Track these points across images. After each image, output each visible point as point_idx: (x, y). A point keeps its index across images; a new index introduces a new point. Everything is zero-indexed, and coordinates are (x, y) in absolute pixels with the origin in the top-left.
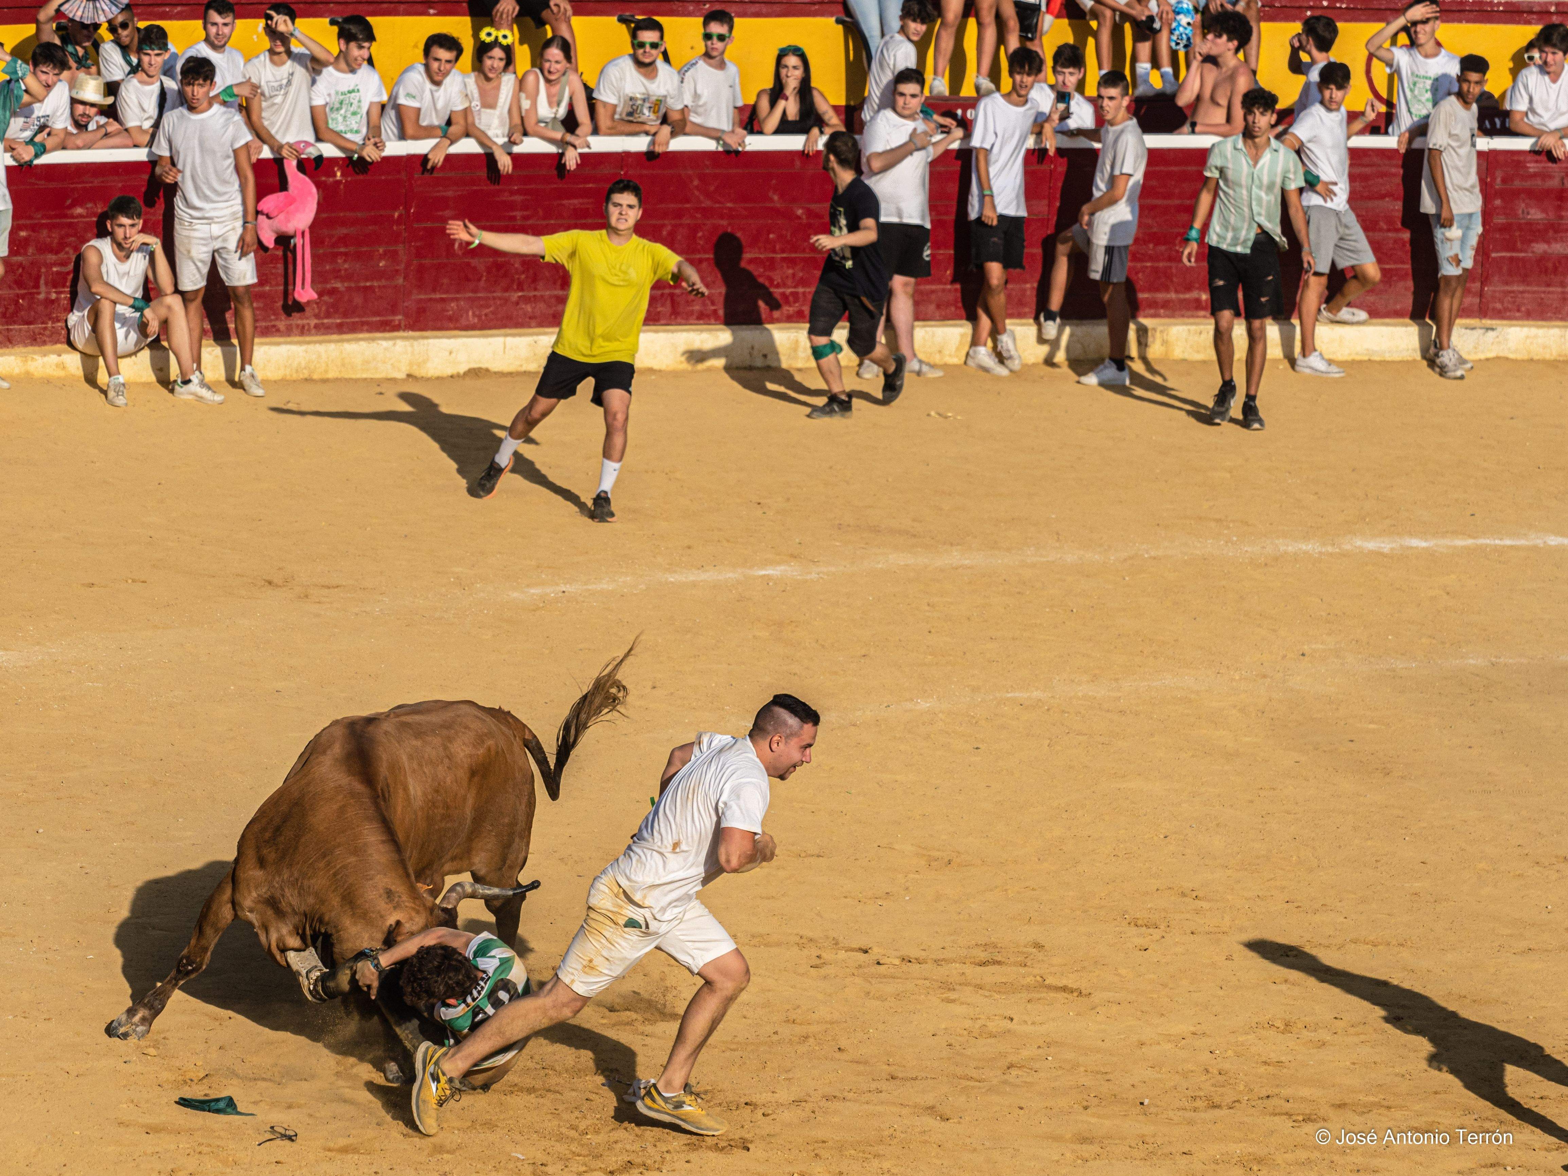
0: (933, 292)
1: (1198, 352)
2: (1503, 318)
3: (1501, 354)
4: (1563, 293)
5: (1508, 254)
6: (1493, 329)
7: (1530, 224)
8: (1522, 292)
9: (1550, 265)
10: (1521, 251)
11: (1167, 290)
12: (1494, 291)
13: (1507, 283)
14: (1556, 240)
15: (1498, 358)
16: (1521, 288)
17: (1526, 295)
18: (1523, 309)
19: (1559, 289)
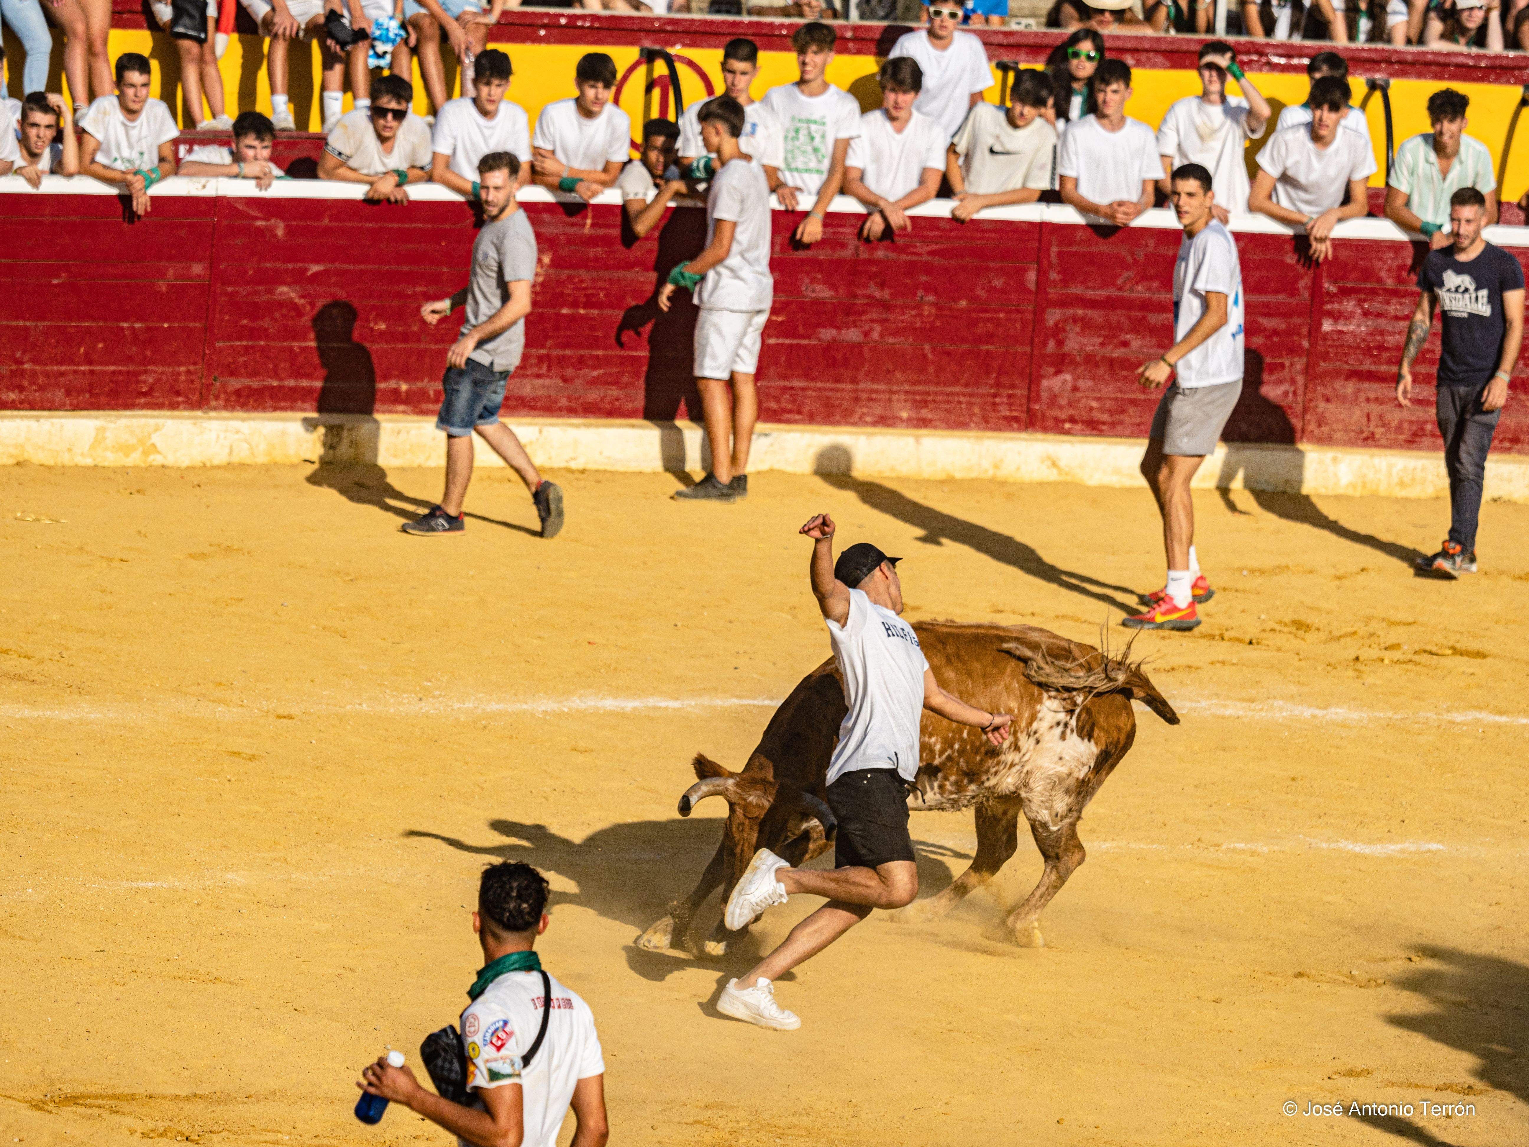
0: (62, 374)
1: (395, 456)
3: (777, 466)
4: (855, 391)
5: (787, 341)
6: (766, 435)
7: (815, 302)
8: (803, 389)
9: (839, 356)
10: (802, 337)
12: (768, 387)
14: (847, 325)
15: (772, 471)
17: (809, 393)
18: (806, 409)
19: (851, 387)
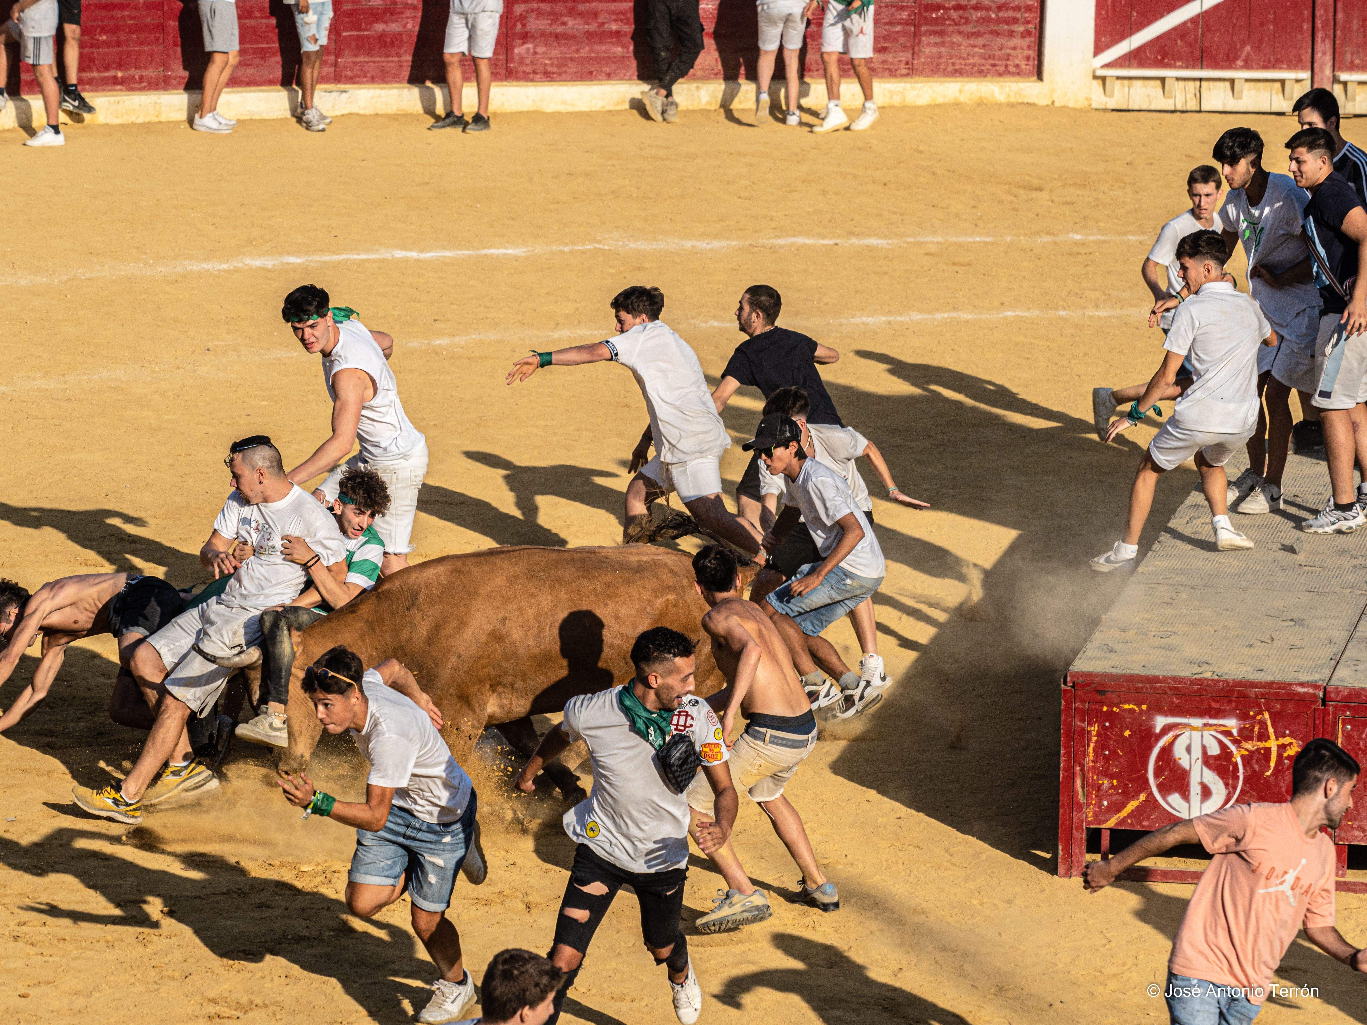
2: (354, 83)
11: (91, 70)
13: (355, 56)
16: (367, 59)
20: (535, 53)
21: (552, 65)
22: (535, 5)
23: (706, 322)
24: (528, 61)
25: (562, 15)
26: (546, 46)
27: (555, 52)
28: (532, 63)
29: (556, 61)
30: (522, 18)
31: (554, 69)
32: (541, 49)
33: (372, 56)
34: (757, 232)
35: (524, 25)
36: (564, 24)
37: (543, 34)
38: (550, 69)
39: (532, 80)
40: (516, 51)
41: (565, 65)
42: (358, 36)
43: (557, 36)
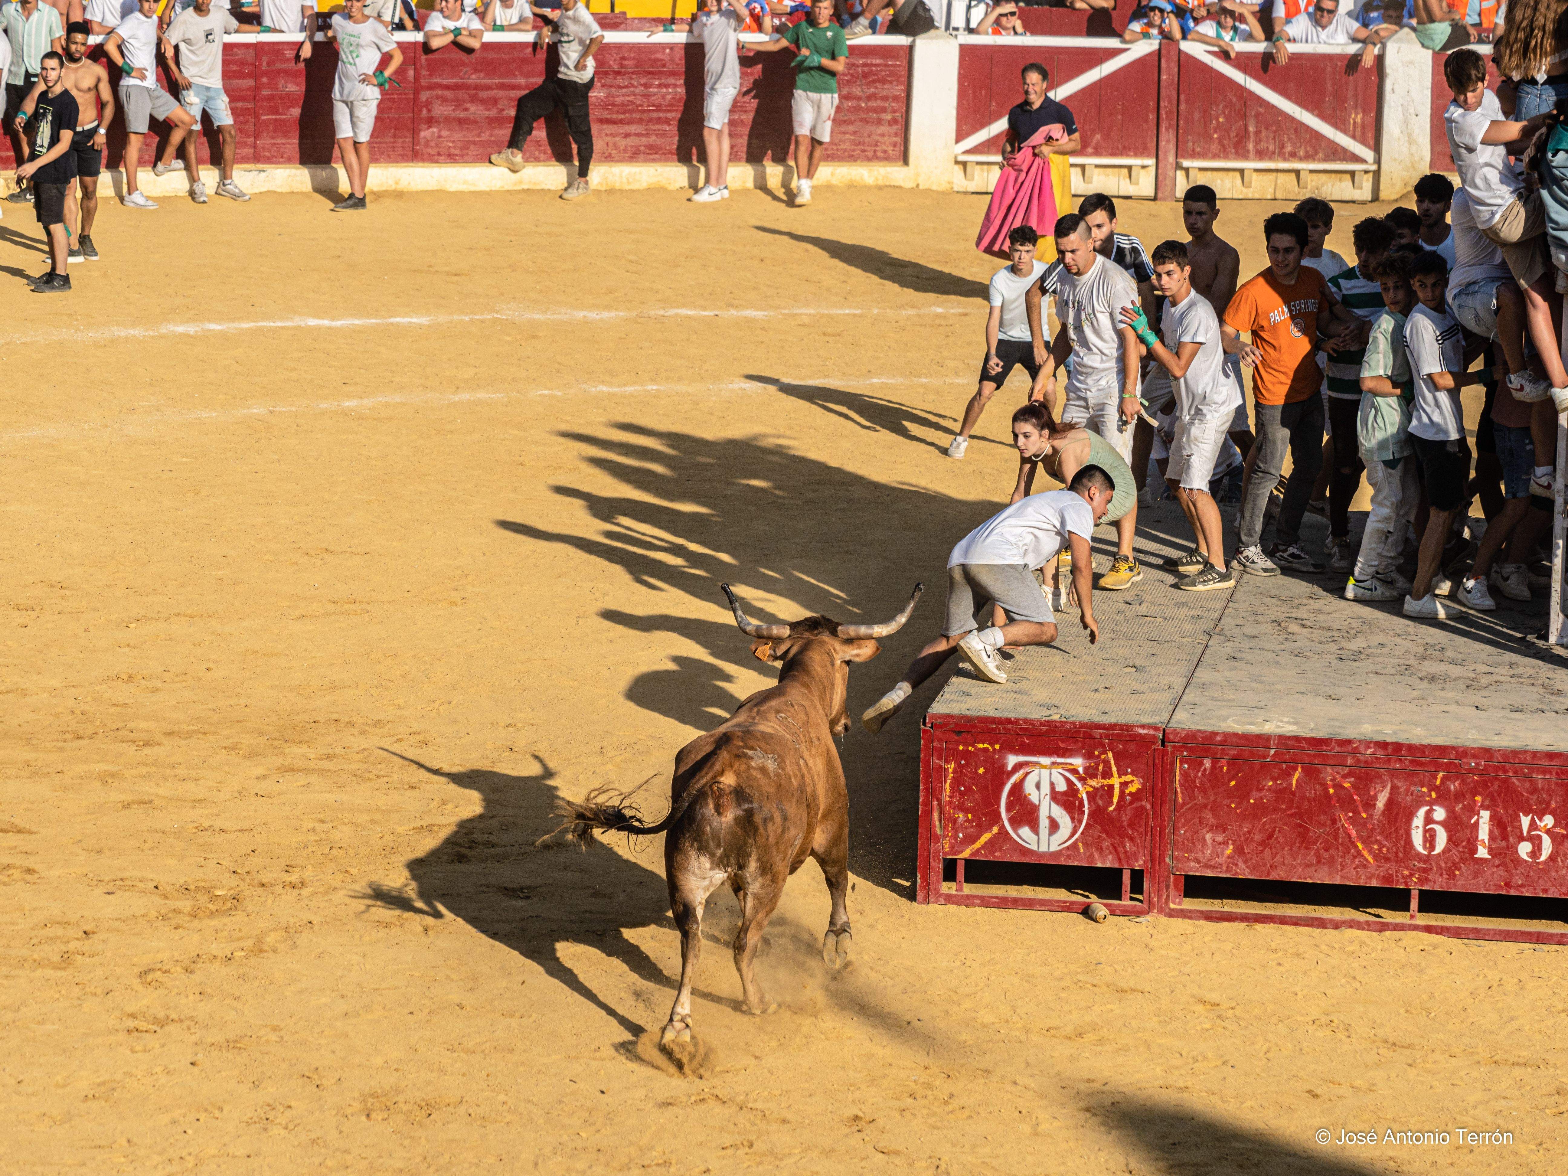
2: (271, 163)
13: (273, 138)
16: (283, 141)
20: (440, 136)
21: (455, 148)
22: (440, 92)
23: (596, 387)
24: (433, 144)
25: (464, 101)
26: (449, 130)
27: (459, 136)
28: (437, 145)
29: (459, 144)
30: (428, 104)
31: (457, 152)
32: (445, 133)
33: (289, 138)
34: (643, 303)
35: (429, 110)
36: (466, 109)
37: (447, 120)
38: (453, 151)
39: (437, 162)
40: (422, 134)
41: (467, 148)
42: (276, 120)
43: (460, 121)
